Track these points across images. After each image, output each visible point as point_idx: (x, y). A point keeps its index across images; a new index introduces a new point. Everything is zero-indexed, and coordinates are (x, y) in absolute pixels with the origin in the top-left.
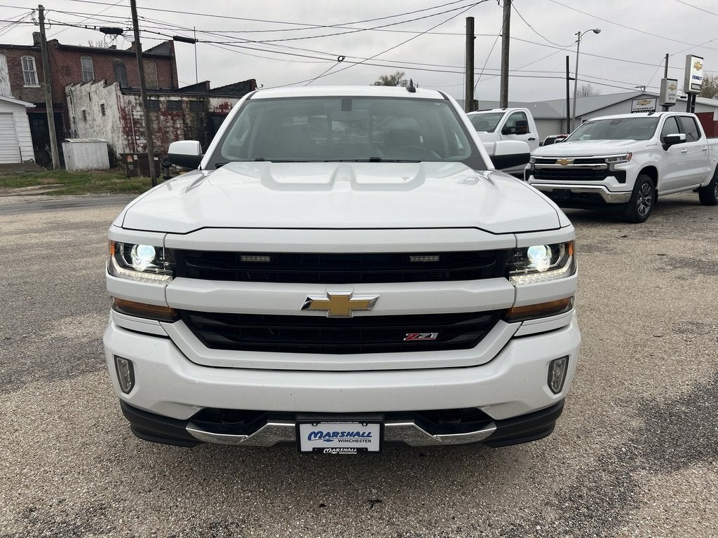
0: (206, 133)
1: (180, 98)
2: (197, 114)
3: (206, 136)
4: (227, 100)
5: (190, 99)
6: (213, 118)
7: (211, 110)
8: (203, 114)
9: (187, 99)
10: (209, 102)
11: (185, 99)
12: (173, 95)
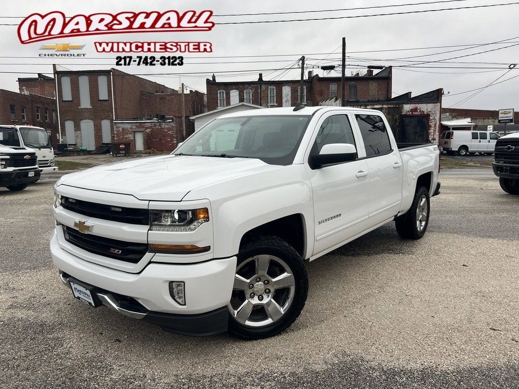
0: (397, 129)
1: (381, 106)
2: (393, 116)
3: (397, 132)
4: (417, 105)
5: (389, 106)
6: (404, 119)
7: (403, 113)
8: (397, 116)
9: (386, 106)
10: (402, 107)
11: (385, 106)
12: (377, 104)
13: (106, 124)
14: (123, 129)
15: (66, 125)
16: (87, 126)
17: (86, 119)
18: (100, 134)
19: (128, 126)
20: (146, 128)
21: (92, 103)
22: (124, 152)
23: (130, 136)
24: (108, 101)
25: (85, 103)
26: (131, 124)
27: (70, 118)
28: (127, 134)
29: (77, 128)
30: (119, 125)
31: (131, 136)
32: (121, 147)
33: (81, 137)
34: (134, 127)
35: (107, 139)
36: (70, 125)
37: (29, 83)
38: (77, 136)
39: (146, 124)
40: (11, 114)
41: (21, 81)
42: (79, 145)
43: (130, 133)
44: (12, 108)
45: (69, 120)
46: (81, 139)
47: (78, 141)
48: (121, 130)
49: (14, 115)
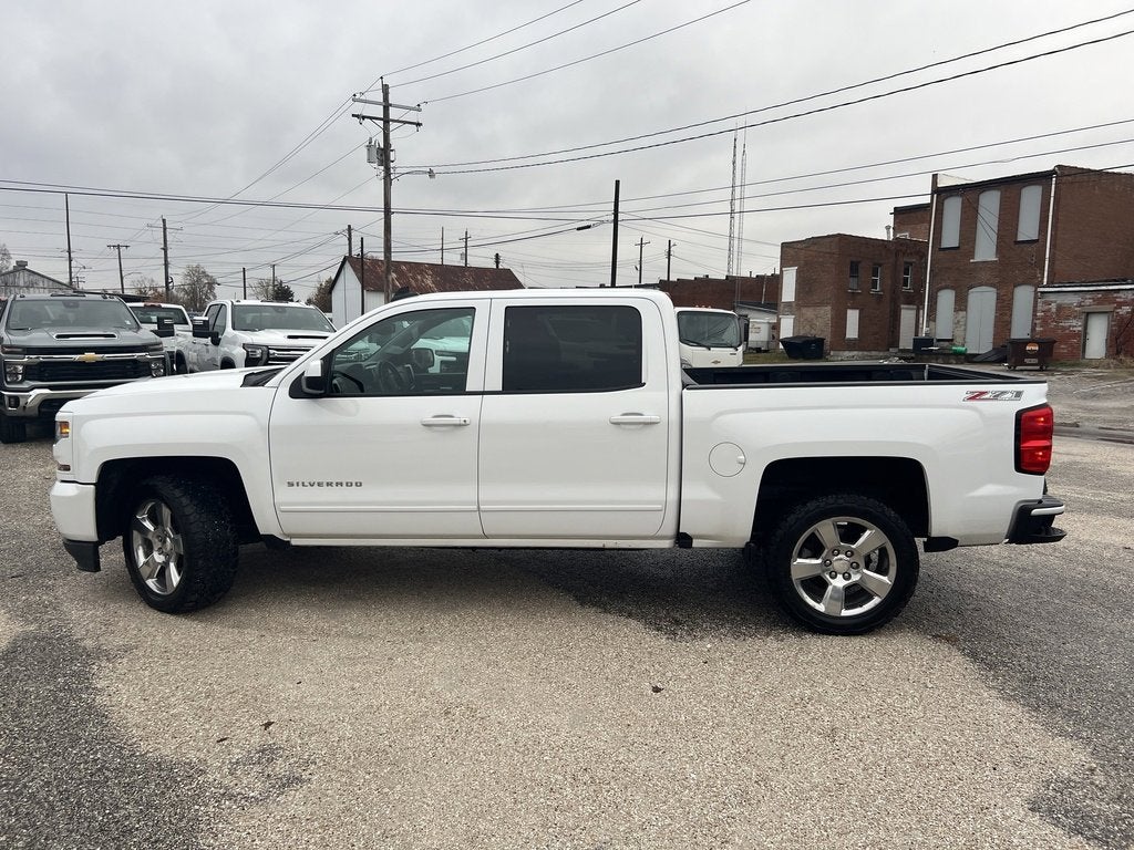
13: (1023, 296)
14: (1060, 308)
15: (939, 299)
16: (983, 300)
17: (981, 285)
18: (1006, 318)
19: (1074, 300)
20: (1120, 305)
21: (999, 250)
22: (1035, 361)
23: (1074, 322)
24: (1037, 243)
25: (985, 250)
26: (1081, 294)
27: (948, 282)
28: (1067, 318)
29: (961, 304)
30: (1052, 298)
31: (1076, 325)
32: (1028, 348)
33: (965, 325)
34: (1088, 302)
35: (1020, 329)
36: (946, 298)
37: (912, 214)
38: (958, 322)
39: (1121, 294)
40: (851, 279)
41: (898, 212)
42: (959, 340)
43: (1075, 317)
44: (854, 269)
45: (946, 288)
46: (965, 330)
47: (959, 332)
48: (1054, 310)
49: (856, 279)
